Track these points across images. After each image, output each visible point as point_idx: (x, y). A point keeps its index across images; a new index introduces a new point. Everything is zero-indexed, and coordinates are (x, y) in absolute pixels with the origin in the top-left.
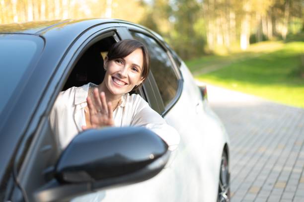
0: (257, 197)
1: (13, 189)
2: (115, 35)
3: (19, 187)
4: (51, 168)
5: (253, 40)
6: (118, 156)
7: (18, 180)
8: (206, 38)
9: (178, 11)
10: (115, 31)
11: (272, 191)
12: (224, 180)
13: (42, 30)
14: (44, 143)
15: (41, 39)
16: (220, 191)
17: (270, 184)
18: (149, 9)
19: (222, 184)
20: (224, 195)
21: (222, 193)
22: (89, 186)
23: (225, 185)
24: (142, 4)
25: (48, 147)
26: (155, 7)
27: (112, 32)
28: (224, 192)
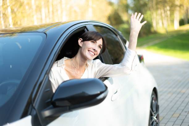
0: (177, 119)
1: (32, 110)
2: (86, 29)
3: (34, 108)
4: (49, 100)
5: (182, 23)
6: (84, 93)
7: (34, 105)
8: (152, 23)
9: (133, 7)
10: (85, 27)
11: (186, 116)
12: (154, 109)
13: (46, 30)
14: (46, 88)
15: (45, 34)
16: (151, 115)
17: (186, 112)
18: (116, 7)
19: (153, 112)
20: (155, 118)
21: (153, 117)
22: (68, 108)
23: (155, 112)
24: (111, 4)
25: (48, 89)
26: (119, 6)
27: (84, 28)
28: (154, 116)
